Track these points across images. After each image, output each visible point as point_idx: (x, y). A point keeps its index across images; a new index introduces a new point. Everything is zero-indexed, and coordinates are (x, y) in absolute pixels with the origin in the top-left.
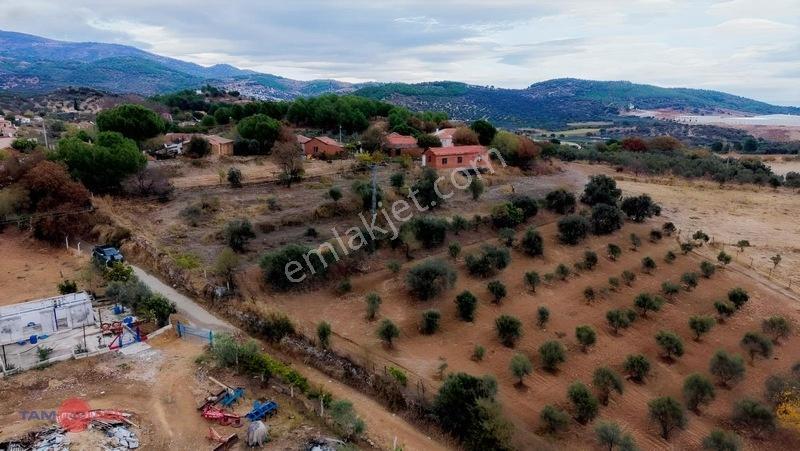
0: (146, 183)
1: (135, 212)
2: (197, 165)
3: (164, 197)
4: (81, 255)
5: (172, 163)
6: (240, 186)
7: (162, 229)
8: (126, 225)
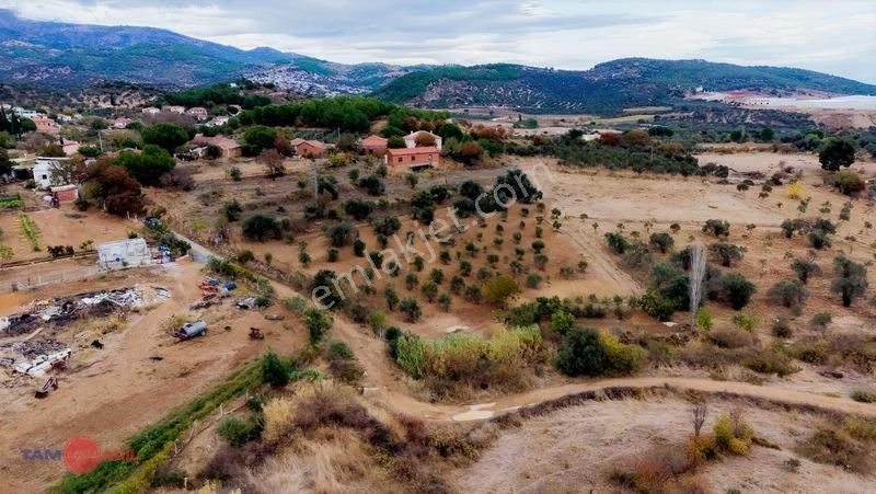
0: (176, 178)
1: (169, 197)
2: (212, 165)
3: (188, 189)
4: (137, 223)
5: (193, 164)
6: (239, 180)
7: (185, 208)
8: (164, 205)
